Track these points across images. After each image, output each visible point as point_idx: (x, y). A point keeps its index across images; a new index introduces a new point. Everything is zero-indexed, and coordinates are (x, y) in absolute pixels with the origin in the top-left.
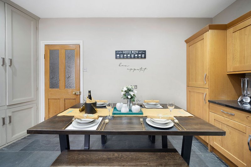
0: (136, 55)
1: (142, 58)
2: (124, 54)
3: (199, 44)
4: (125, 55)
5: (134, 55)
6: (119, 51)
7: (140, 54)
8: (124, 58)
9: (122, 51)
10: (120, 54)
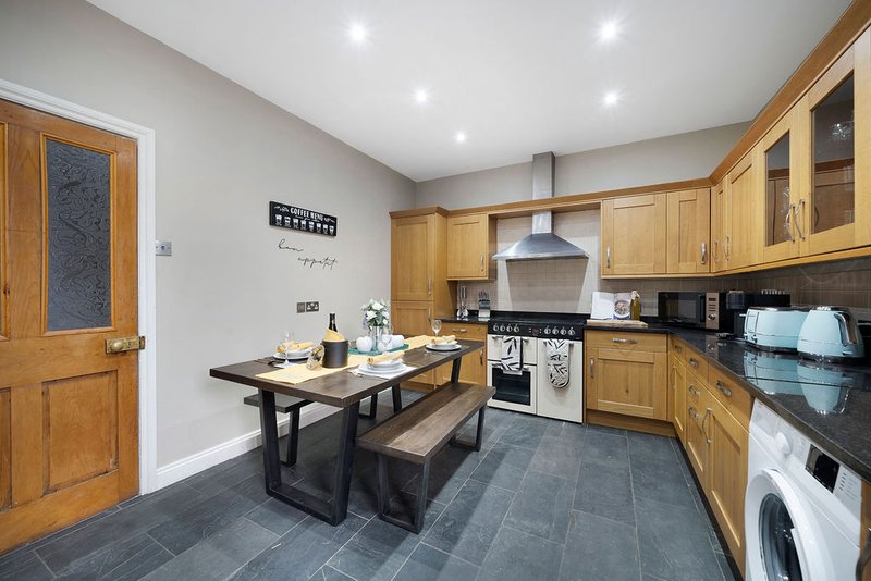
0: (319, 226)
1: (329, 233)
2: (293, 216)
3: (418, 228)
4: (296, 221)
5: (315, 223)
6: (282, 206)
7: (326, 223)
8: (292, 225)
9: (289, 207)
10: (284, 214)
